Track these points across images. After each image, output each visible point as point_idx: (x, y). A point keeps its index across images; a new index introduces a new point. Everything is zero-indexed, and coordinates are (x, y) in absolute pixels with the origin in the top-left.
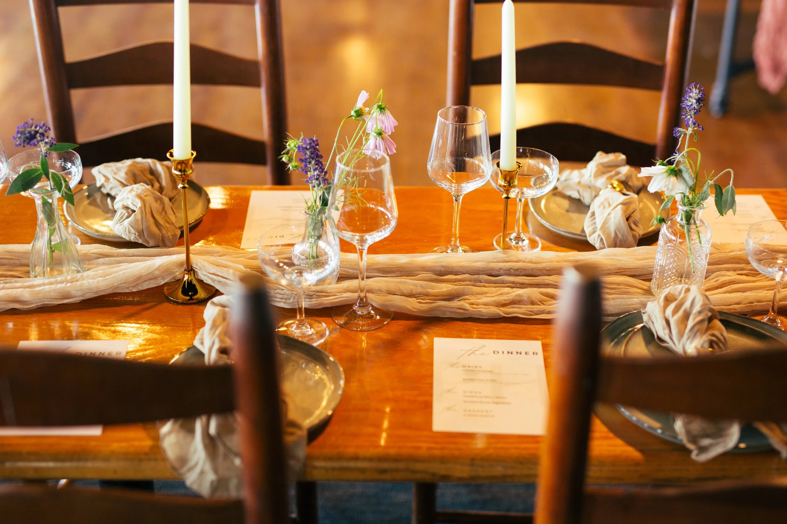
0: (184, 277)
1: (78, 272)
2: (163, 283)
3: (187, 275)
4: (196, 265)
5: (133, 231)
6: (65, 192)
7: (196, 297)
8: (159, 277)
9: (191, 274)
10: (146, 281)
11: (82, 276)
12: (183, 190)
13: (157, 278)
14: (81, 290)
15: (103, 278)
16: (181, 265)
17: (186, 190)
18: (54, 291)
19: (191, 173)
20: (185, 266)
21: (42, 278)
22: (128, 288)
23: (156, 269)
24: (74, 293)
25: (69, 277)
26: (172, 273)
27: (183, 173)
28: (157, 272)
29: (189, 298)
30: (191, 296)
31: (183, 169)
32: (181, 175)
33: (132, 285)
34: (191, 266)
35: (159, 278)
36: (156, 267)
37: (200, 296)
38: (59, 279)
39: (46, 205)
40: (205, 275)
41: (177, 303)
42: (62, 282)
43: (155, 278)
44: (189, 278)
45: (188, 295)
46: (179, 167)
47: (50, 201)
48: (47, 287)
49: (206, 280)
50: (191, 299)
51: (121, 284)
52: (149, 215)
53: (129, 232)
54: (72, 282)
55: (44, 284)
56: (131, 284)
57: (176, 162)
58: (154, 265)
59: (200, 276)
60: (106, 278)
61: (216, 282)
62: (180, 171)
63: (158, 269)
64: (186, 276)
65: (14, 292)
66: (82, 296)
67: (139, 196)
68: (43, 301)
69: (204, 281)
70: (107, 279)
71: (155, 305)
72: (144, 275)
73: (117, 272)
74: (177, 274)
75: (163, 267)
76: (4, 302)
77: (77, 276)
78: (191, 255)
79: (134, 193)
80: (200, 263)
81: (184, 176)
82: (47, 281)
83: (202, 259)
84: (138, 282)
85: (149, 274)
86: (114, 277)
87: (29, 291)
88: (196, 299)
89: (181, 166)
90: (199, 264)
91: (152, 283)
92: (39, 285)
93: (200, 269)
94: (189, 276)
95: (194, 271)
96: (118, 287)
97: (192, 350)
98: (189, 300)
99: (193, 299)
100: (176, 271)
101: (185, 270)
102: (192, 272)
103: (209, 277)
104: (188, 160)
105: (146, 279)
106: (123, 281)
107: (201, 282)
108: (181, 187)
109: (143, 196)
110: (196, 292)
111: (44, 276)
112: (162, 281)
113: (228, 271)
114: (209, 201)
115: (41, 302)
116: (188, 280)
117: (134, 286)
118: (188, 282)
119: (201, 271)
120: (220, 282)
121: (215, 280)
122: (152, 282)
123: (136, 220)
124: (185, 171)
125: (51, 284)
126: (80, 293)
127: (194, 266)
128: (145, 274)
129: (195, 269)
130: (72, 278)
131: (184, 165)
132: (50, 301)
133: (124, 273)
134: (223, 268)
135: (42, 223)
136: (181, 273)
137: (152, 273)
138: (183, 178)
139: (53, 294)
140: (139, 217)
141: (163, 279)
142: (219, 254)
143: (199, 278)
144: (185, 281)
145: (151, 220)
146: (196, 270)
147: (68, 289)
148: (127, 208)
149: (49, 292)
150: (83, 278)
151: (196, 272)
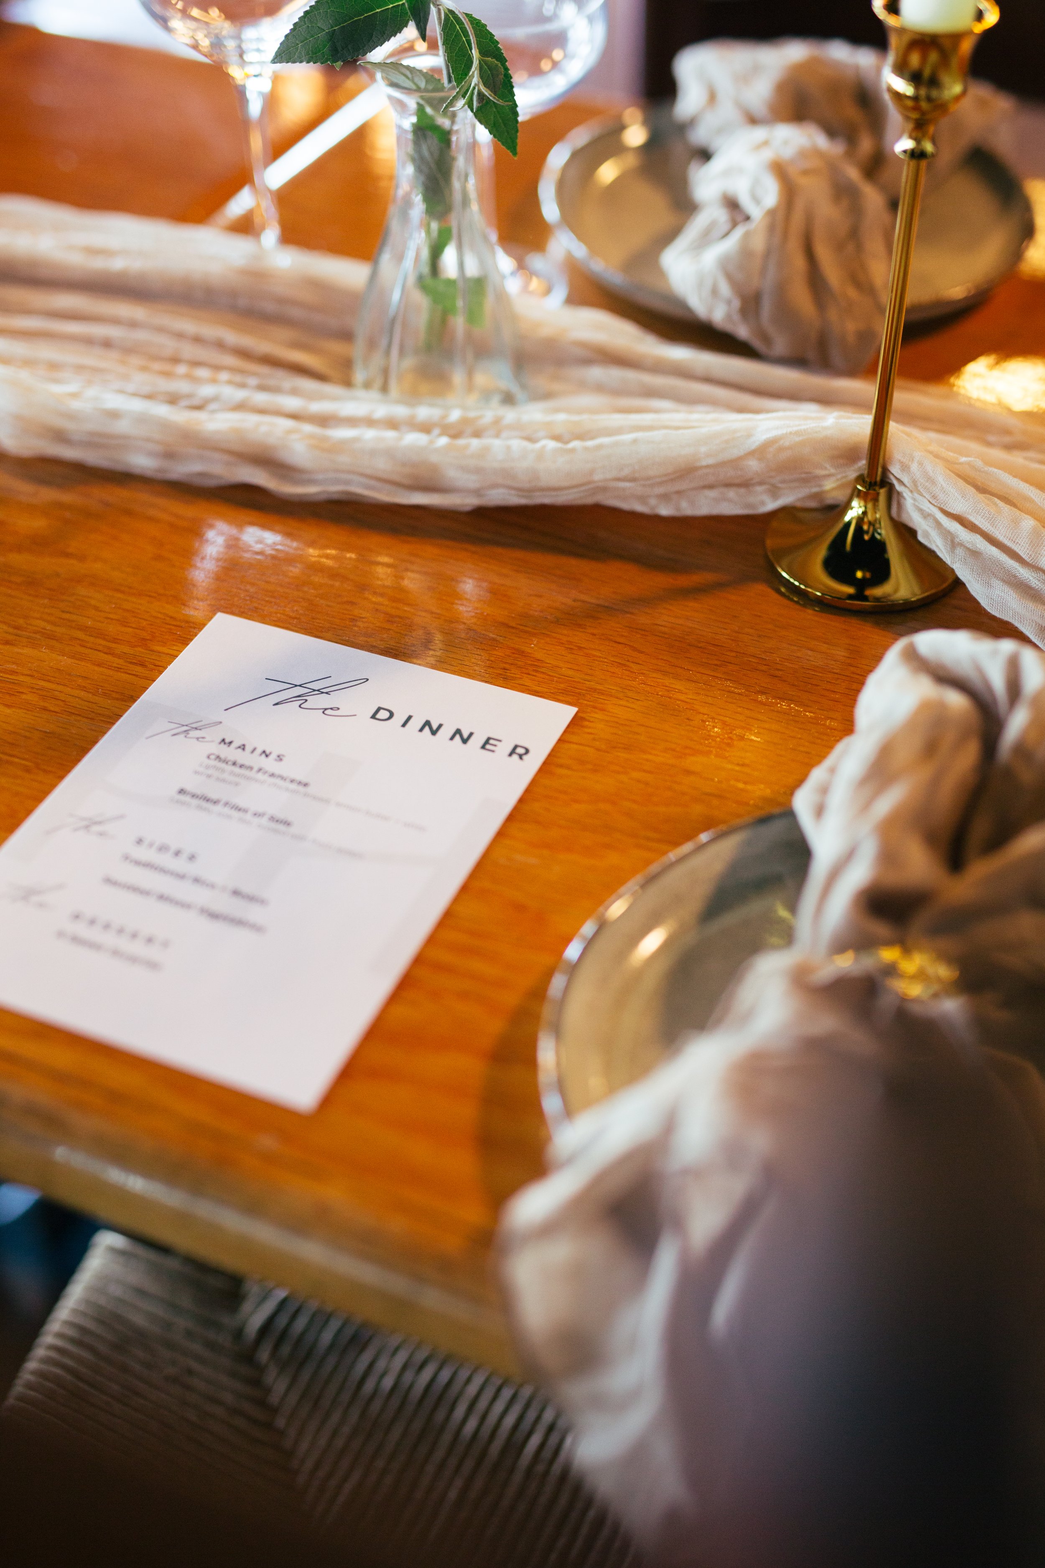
0: (847, 506)
1: (509, 399)
2: (770, 505)
3: (862, 503)
4: (905, 468)
5: (725, 289)
6: (481, 95)
7: (877, 591)
8: (761, 483)
9: (875, 500)
10: (711, 487)
11: (497, 421)
12: (913, 163)
13: (754, 485)
14: (478, 471)
15: (558, 445)
16: (848, 455)
17: (924, 163)
18: (389, 453)
19: (958, 98)
20: (863, 463)
21: (374, 394)
22: (642, 499)
23: (751, 453)
24: (453, 475)
25: (455, 415)
26: (808, 479)
27: (923, 92)
28: (754, 465)
29: (850, 590)
30: (862, 585)
31: (927, 72)
32: (915, 98)
33: (660, 490)
34: (885, 470)
35: (759, 489)
36: (753, 447)
37: (896, 590)
38: (424, 412)
39: (425, 137)
40: (926, 516)
41: (803, 598)
42: (425, 428)
43: (746, 484)
44: (865, 513)
45: (846, 577)
46: (915, 60)
47: (444, 122)
48: (369, 434)
49: (927, 534)
50: (860, 596)
51: (619, 479)
52: (794, 246)
53: (715, 292)
54: (455, 436)
55: (370, 422)
56: (652, 486)
57: (906, 39)
58: (749, 436)
59: (908, 513)
60: (572, 445)
61: (959, 551)
62: (915, 78)
63: (760, 452)
64: (855, 503)
65: (263, 429)
66: (477, 492)
67: (779, 169)
68: (348, 482)
69: (920, 538)
70: (573, 450)
71: (719, 586)
72: (704, 463)
73: (619, 431)
74: (829, 485)
75: (781, 449)
76: (226, 457)
77: (480, 417)
78: (893, 428)
79: (768, 155)
80: (921, 464)
81: (924, 105)
82: (381, 410)
83: (931, 453)
84: (679, 486)
85: (723, 464)
86: (599, 447)
87: (312, 436)
88: (877, 599)
89: (924, 59)
90: (914, 467)
91: (730, 501)
92: (352, 422)
93: (915, 488)
94: (870, 505)
95: (891, 489)
96: (604, 489)
97: (775, 829)
98: (850, 597)
99: (865, 598)
100: (827, 472)
101: (860, 479)
102: (883, 492)
103: (938, 524)
104: (956, 37)
105: (711, 479)
106: (626, 472)
107: (907, 533)
108: (905, 152)
109: (793, 171)
110: (881, 573)
111: (384, 389)
112: (766, 498)
113: (1016, 522)
114: (1028, 231)
115: (337, 481)
116: (860, 520)
117: (665, 497)
118: (859, 530)
119: (916, 495)
120: (975, 554)
121: (961, 545)
122: (731, 493)
123: (745, 252)
124: (934, 82)
125: (392, 424)
126: (470, 481)
127: (895, 470)
128: (710, 461)
129: (895, 482)
130: (465, 421)
131: (933, 57)
132: (368, 487)
133: (635, 441)
134: (1001, 504)
135: (407, 203)
136: (841, 487)
137: (735, 463)
138: (923, 113)
139: (382, 466)
140: (759, 244)
141: (774, 492)
142: (1007, 439)
143: (905, 519)
144: (849, 524)
145: (799, 263)
146: (898, 487)
147: (434, 458)
148: (732, 205)
149: (373, 453)
150: (497, 428)
151: (899, 493)
